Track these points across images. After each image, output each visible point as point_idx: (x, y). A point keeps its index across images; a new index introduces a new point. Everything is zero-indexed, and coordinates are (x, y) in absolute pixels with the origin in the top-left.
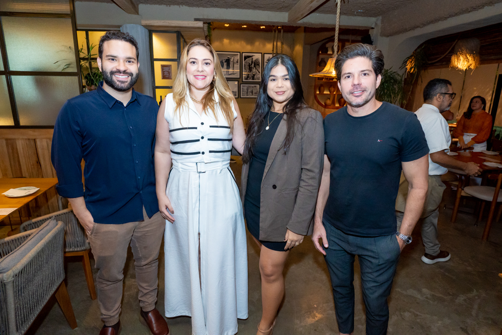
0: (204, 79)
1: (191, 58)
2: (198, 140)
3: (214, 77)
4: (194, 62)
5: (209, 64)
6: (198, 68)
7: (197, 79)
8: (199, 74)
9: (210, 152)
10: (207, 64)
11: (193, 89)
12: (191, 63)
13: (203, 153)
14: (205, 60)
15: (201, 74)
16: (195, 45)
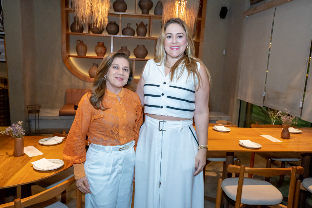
0: (178, 49)
1: (167, 34)
2: (160, 96)
3: (186, 47)
4: (170, 37)
5: (182, 37)
6: (173, 41)
7: (173, 49)
8: (174, 45)
9: (168, 107)
10: (180, 37)
11: (169, 58)
12: (168, 37)
13: (162, 107)
14: (178, 34)
15: (176, 45)
16: (170, 23)
